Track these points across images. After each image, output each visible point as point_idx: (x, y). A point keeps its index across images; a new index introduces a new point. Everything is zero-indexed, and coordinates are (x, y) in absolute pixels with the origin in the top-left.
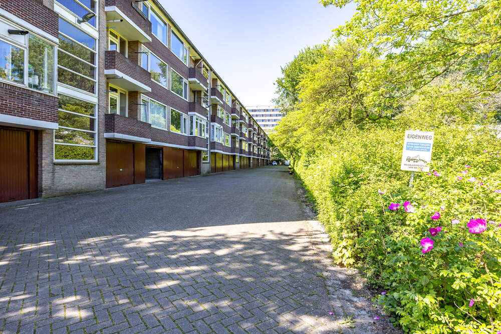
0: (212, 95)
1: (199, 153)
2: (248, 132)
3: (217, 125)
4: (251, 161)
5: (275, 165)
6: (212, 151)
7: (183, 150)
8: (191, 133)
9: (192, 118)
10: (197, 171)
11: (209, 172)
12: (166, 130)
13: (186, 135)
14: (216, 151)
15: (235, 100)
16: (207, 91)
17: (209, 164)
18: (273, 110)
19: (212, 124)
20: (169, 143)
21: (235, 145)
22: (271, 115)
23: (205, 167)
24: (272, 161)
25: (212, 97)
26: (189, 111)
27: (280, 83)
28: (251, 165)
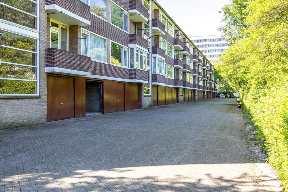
0: (153, 26)
1: (140, 85)
2: (192, 63)
3: (158, 57)
4: (196, 94)
5: (223, 98)
6: (154, 83)
7: (124, 83)
8: (132, 66)
9: (132, 50)
10: (138, 104)
11: (150, 106)
12: (106, 63)
13: (127, 67)
14: (158, 83)
15: (178, 30)
16: (148, 22)
17: (150, 97)
18: (220, 40)
19: (154, 55)
20: (109, 76)
21: (179, 77)
22: (217, 45)
23: (147, 100)
24: (219, 94)
25: (153, 28)
26: (130, 44)
27: (227, 11)
28: (196, 97)
